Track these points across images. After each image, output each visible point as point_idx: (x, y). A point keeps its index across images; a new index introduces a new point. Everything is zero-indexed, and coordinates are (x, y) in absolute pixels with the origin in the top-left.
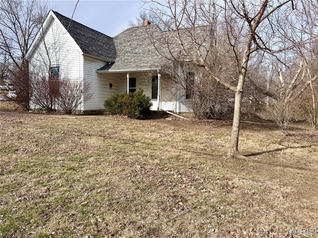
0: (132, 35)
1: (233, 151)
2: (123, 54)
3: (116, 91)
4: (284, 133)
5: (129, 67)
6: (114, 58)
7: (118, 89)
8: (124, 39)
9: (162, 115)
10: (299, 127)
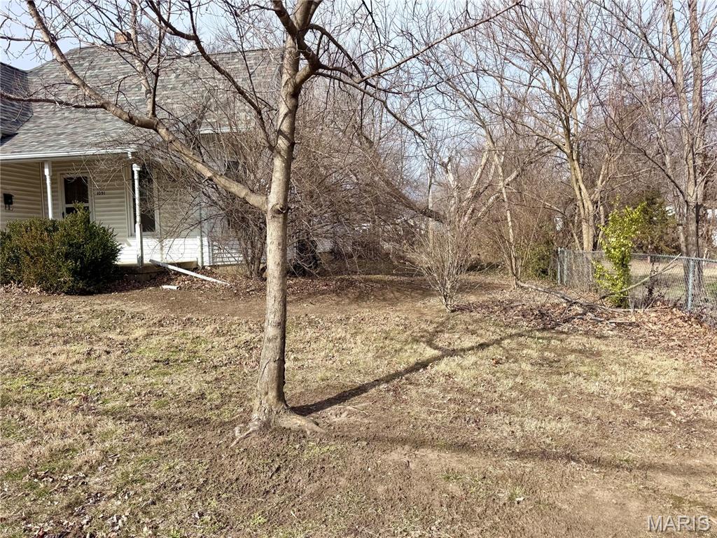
0: (82, 65)
1: (266, 405)
2: (50, 114)
3: (29, 215)
4: (447, 305)
5: (50, 146)
6: (19, 123)
7: (39, 209)
8: (57, 76)
9: (152, 275)
10: (489, 279)
